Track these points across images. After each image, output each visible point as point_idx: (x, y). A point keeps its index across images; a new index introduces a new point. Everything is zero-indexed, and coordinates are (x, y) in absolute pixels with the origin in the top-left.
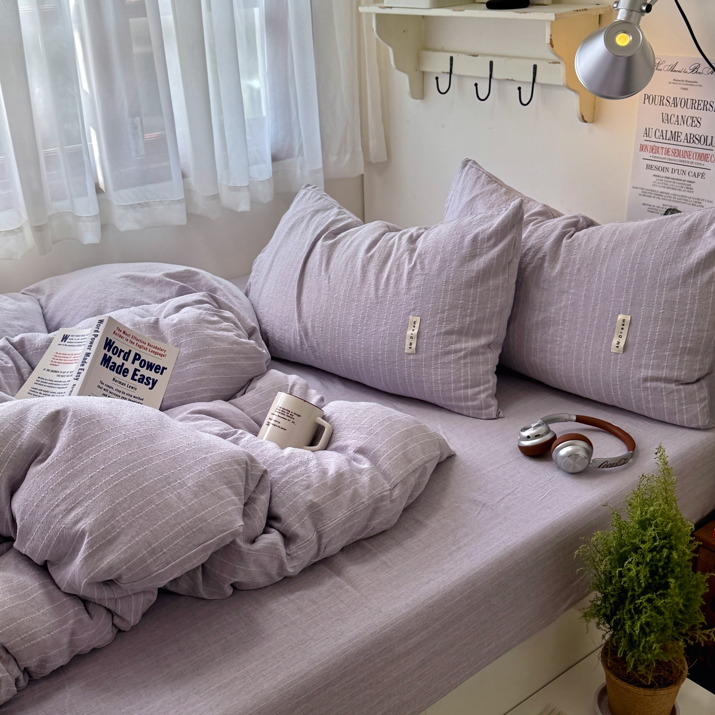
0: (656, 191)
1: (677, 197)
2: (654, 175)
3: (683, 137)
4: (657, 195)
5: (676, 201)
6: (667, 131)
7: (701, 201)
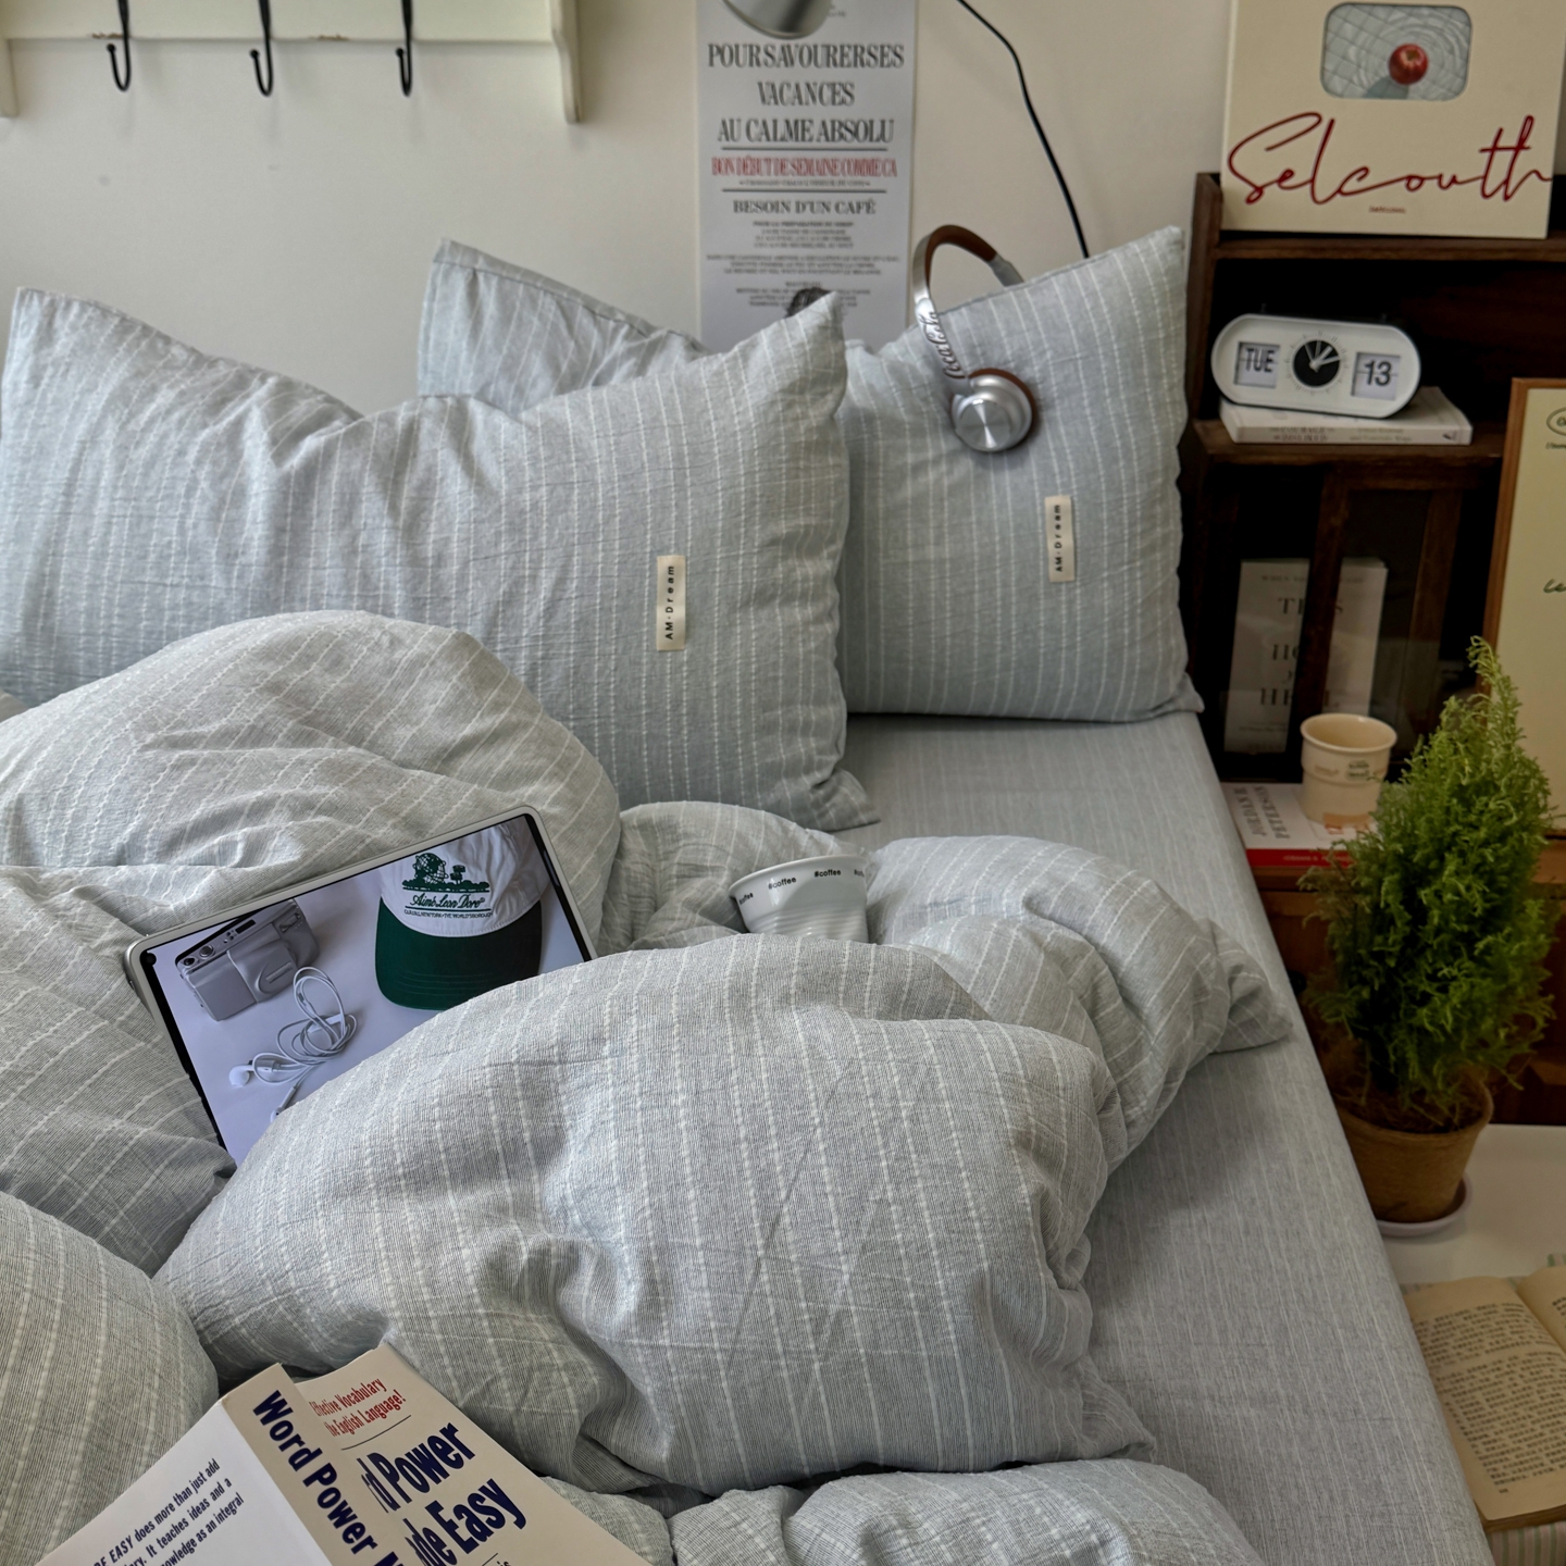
0: (765, 258)
1: (817, 262)
2: (757, 223)
3: (815, 130)
4: (769, 265)
5: (814, 272)
6: (775, 122)
7: (871, 261)
